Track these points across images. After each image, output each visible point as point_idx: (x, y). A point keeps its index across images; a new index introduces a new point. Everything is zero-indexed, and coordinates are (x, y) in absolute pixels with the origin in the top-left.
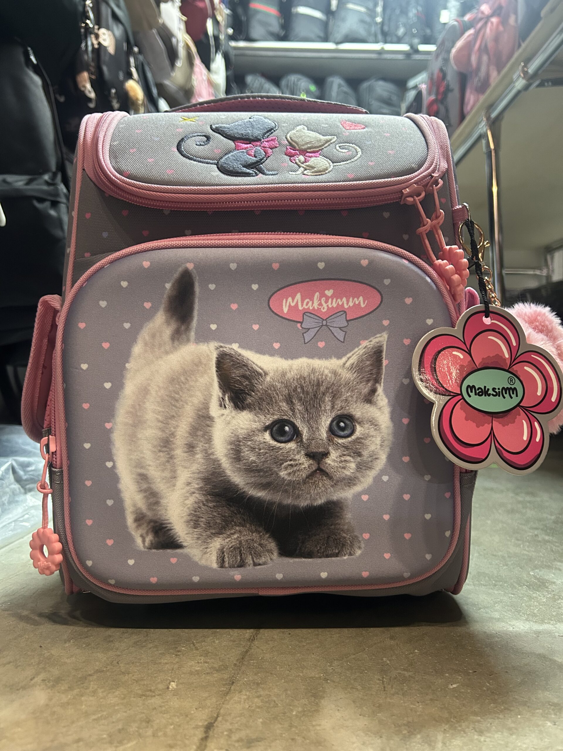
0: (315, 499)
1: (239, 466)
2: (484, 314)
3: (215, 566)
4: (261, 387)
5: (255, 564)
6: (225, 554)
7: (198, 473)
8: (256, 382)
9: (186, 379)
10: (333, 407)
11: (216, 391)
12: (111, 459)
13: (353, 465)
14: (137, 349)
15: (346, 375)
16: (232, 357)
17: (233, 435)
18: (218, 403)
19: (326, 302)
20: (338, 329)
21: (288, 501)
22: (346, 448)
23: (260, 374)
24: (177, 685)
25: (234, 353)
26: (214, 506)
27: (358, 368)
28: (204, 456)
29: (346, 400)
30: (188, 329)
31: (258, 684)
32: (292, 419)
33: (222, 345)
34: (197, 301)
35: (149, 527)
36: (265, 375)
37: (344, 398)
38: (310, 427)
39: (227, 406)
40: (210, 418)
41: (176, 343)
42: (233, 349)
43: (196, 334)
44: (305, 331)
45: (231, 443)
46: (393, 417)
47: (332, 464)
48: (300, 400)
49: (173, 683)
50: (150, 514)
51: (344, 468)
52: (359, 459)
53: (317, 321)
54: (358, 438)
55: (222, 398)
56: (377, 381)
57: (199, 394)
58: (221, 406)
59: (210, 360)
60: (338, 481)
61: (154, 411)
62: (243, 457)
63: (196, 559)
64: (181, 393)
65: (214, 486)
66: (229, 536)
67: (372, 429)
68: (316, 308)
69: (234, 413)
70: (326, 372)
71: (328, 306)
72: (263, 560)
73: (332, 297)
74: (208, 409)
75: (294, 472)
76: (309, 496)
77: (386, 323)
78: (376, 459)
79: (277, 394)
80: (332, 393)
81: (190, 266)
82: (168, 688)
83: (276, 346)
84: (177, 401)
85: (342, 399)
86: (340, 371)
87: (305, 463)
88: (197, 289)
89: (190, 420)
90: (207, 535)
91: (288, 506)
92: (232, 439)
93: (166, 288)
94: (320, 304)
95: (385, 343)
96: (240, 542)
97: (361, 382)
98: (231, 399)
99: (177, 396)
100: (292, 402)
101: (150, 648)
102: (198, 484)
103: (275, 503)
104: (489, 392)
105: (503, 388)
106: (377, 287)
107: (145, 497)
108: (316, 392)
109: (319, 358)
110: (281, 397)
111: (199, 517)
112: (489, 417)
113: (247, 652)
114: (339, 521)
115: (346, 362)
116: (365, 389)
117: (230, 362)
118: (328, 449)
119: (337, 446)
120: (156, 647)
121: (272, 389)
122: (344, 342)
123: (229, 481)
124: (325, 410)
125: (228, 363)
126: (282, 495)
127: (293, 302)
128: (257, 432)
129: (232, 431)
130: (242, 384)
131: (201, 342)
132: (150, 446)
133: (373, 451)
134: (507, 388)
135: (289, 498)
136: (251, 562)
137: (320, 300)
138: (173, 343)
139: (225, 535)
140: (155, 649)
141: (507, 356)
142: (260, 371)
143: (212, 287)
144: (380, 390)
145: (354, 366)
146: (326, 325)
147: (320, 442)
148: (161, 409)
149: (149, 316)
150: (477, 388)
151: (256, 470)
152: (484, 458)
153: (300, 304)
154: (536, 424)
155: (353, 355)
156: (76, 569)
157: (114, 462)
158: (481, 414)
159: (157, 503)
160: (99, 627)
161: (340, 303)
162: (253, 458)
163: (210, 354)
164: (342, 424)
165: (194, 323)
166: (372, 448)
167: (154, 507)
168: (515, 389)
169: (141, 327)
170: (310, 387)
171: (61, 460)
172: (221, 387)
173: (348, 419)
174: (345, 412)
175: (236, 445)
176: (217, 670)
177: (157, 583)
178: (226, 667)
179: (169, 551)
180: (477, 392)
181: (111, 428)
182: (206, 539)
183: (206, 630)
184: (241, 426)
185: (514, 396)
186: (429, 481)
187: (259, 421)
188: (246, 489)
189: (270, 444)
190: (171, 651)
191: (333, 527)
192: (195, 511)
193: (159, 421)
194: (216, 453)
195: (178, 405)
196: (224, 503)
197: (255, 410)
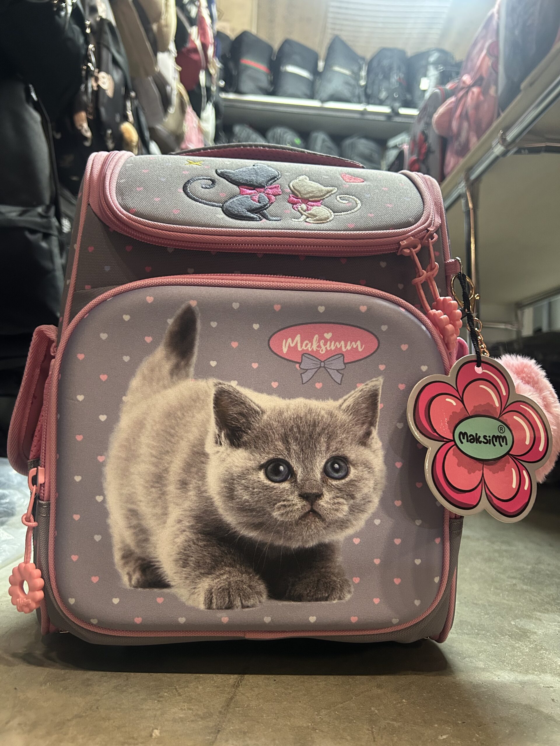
0: (307, 541)
1: (232, 505)
2: (476, 363)
3: (202, 607)
4: (257, 425)
5: (243, 607)
6: (213, 595)
7: (190, 511)
8: (253, 420)
9: (183, 414)
10: (328, 448)
11: (213, 428)
12: (101, 493)
13: (346, 508)
14: (135, 382)
15: (342, 417)
16: (230, 394)
17: (227, 473)
18: (214, 440)
19: (325, 344)
20: (335, 371)
21: (280, 542)
22: (340, 490)
23: (258, 413)
24: (160, 733)
25: (232, 390)
26: (205, 545)
27: (354, 410)
28: (197, 493)
29: (341, 442)
30: (187, 365)
31: (245, 733)
32: (287, 459)
33: (221, 382)
34: (198, 337)
35: (137, 564)
36: (262, 414)
37: (339, 439)
38: (305, 468)
39: (223, 443)
40: (205, 455)
41: (175, 378)
42: (232, 387)
43: (196, 370)
44: (303, 371)
45: (225, 481)
46: (387, 461)
47: (325, 505)
48: (296, 439)
49: (156, 731)
50: (138, 551)
51: (337, 510)
52: (352, 502)
53: (315, 362)
54: (352, 481)
55: (218, 435)
56: (372, 424)
57: (195, 429)
58: (216, 443)
59: (208, 396)
60: (330, 524)
61: (148, 446)
62: (236, 496)
63: (183, 599)
64: (177, 428)
65: (206, 524)
66: (218, 577)
67: (366, 472)
68: (315, 350)
69: (229, 450)
70: (323, 412)
71: (326, 348)
72: (251, 602)
73: (331, 340)
74: (203, 445)
75: (287, 513)
76: (300, 538)
77: (382, 367)
78: (369, 502)
79: (273, 433)
80: (328, 434)
81: (193, 303)
82: (151, 736)
83: (275, 385)
84: (172, 436)
85: (337, 440)
86: (336, 412)
87: (298, 504)
88: (199, 325)
89: (185, 456)
90: (195, 575)
91: (279, 547)
92: (226, 477)
93: (168, 324)
94: (319, 346)
95: (381, 387)
96: (230, 582)
97: (356, 425)
98: (227, 436)
99: (172, 431)
100: (288, 441)
101: (131, 693)
102: (189, 522)
103: (266, 543)
104: (480, 440)
105: (494, 436)
106: (374, 332)
107: (134, 533)
108: (312, 432)
109: (316, 399)
110: (277, 436)
111: (189, 556)
112: (480, 464)
113: (232, 698)
114: (329, 564)
115: (343, 404)
116: (360, 431)
117: (228, 399)
118: (322, 490)
119: (331, 488)
120: (137, 691)
121: (269, 427)
122: (341, 384)
123: (221, 520)
124: (320, 451)
125: (226, 400)
126: (274, 536)
127: (292, 343)
128: (251, 471)
129: (226, 469)
130: (239, 422)
131: (200, 378)
132: (142, 481)
133: (366, 494)
134: (498, 436)
135: (280, 539)
136: (240, 604)
137: (319, 342)
138: (172, 378)
139: (214, 576)
140: (136, 694)
141: (497, 404)
142: (258, 409)
143: (214, 324)
144: (375, 433)
145: (350, 408)
146: (324, 367)
147: (314, 483)
148: (155, 444)
149: (150, 350)
150: (469, 435)
151: (249, 510)
152: (475, 504)
153: (299, 345)
154: (525, 472)
155: (349, 397)
156: (56, 606)
157: (104, 496)
158: (472, 461)
159: (146, 540)
160: (77, 669)
161: (339, 346)
162: (246, 497)
163: (208, 390)
164: (336, 466)
165: (194, 359)
166: (366, 490)
167: (143, 545)
168: (505, 437)
169: (141, 360)
170: (306, 428)
171: (49, 492)
172: (217, 424)
173: (342, 461)
174: (340, 454)
175: (229, 484)
176: (202, 718)
177: (141, 623)
178: (211, 715)
179: (156, 590)
180: (469, 438)
181: (104, 461)
182: (194, 578)
183: (189, 675)
184: (236, 464)
185: (503, 444)
186: (420, 526)
187: (254, 460)
188: (238, 529)
189: (264, 484)
190: (153, 696)
191: (323, 570)
192: (185, 550)
193: (153, 456)
194: (209, 490)
195: (173, 440)
196: (215, 542)
197: (251, 448)
